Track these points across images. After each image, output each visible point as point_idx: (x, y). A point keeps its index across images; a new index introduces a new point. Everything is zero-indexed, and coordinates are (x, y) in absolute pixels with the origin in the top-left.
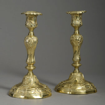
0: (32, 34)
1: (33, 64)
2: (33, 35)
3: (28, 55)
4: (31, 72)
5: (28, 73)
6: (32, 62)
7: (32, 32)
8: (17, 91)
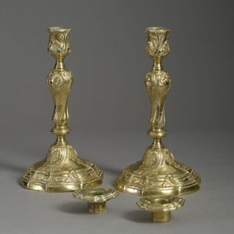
0: (62, 67)
1: (66, 125)
2: (64, 68)
3: (55, 107)
4: (62, 140)
5: (57, 140)
6: (63, 120)
7: (61, 63)
8: (35, 176)
